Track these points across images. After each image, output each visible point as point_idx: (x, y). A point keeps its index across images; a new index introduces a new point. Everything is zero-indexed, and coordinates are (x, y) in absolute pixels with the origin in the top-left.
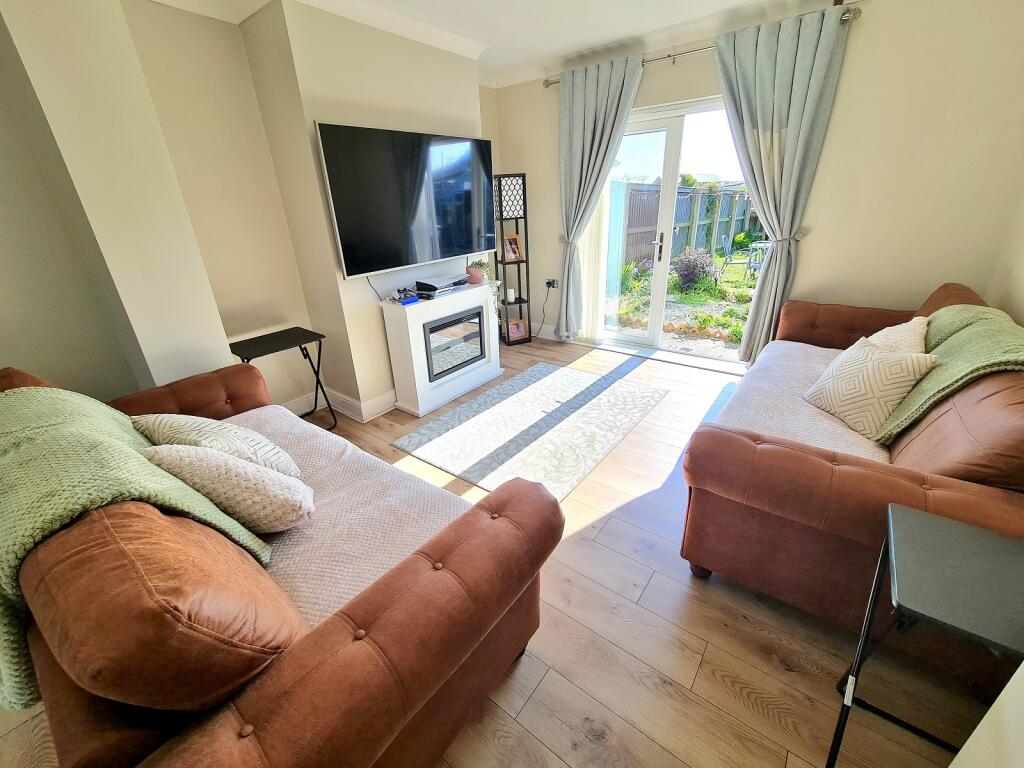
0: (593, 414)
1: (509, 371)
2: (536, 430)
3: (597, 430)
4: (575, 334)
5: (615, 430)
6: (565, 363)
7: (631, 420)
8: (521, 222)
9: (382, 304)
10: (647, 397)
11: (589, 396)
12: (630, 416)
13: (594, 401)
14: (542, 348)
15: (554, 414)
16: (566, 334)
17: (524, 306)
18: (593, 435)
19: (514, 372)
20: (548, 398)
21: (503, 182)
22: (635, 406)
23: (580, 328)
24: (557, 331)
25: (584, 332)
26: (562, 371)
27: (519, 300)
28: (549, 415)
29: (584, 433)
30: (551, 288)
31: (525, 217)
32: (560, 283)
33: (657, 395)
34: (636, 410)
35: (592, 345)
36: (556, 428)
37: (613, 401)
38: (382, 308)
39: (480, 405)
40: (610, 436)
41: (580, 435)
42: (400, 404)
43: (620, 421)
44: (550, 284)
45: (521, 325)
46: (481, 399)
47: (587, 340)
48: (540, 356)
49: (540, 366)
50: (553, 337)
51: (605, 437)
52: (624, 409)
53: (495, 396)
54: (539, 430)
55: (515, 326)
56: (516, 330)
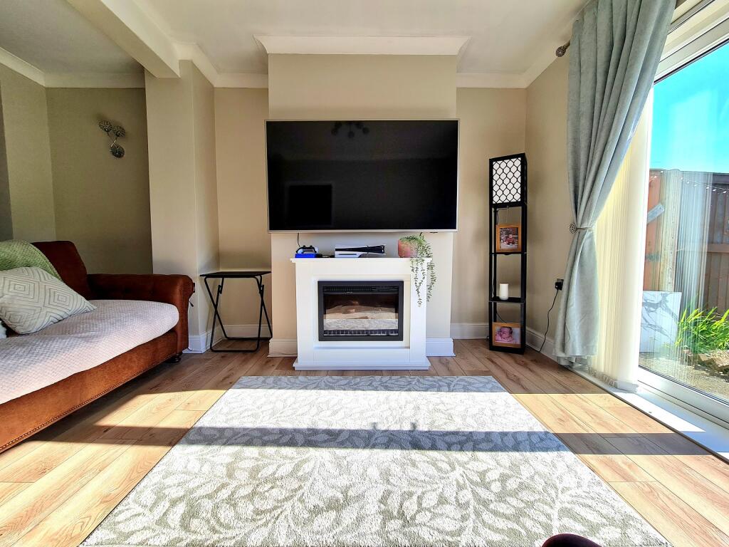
1: (440, 370)
4: (583, 361)
19: (443, 373)
21: (496, 166)
27: (512, 300)
31: (523, 203)
35: (608, 387)
44: (559, 285)
47: (604, 378)
55: (506, 330)
56: (507, 335)
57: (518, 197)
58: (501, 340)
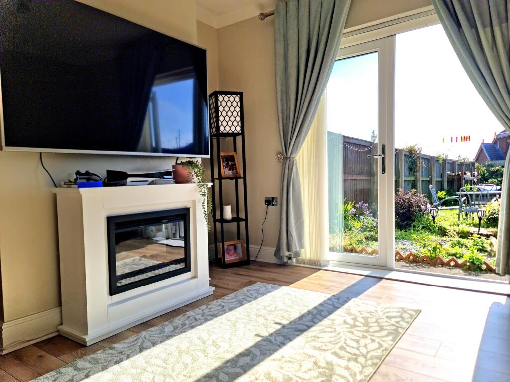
0: (327, 337)
1: (220, 291)
2: (247, 359)
3: (335, 360)
4: (297, 254)
5: (361, 359)
6: (287, 283)
7: (381, 346)
8: (239, 138)
9: (56, 190)
10: (395, 317)
11: (318, 316)
12: (377, 340)
13: (326, 322)
14: (261, 270)
15: (273, 338)
16: (287, 253)
17: (242, 224)
18: (330, 365)
19: (225, 292)
20: (266, 319)
21: (220, 99)
22: (382, 329)
23: (302, 246)
24: (278, 253)
25: (307, 253)
26: (283, 290)
27: (236, 220)
28: (266, 340)
29: (315, 363)
30: (270, 207)
31: (242, 133)
32: (279, 201)
33: (406, 316)
34: (384, 333)
35: (316, 266)
36: (276, 355)
37: (351, 322)
38: (55, 196)
39: (176, 328)
40: (356, 367)
41: (311, 365)
42: (66, 329)
43: (365, 346)
44: (269, 202)
45: (239, 246)
46: (178, 321)
47: (311, 262)
48: (256, 277)
49: (258, 285)
50: (274, 260)
51: (347, 368)
52: (367, 331)
53: (197, 317)
54: (252, 359)
55: (232, 248)
56: (233, 251)
57: (238, 129)
58: (229, 258)
